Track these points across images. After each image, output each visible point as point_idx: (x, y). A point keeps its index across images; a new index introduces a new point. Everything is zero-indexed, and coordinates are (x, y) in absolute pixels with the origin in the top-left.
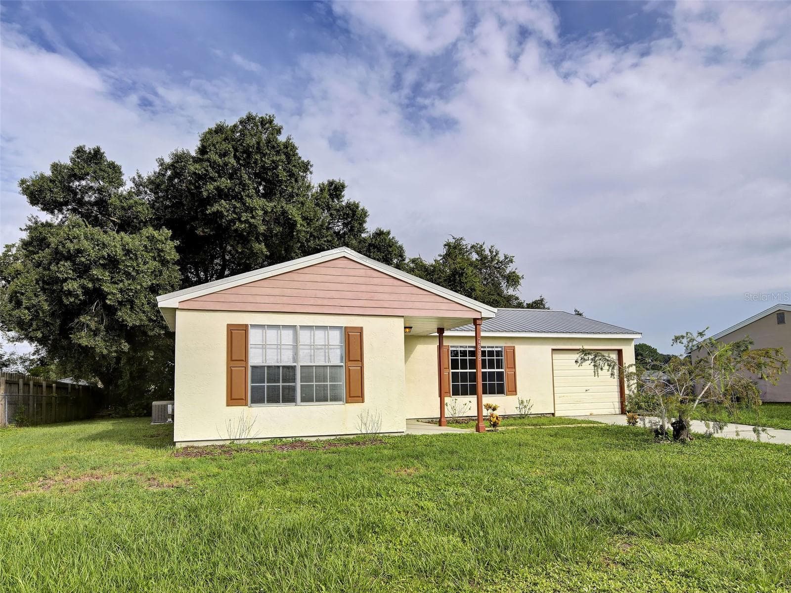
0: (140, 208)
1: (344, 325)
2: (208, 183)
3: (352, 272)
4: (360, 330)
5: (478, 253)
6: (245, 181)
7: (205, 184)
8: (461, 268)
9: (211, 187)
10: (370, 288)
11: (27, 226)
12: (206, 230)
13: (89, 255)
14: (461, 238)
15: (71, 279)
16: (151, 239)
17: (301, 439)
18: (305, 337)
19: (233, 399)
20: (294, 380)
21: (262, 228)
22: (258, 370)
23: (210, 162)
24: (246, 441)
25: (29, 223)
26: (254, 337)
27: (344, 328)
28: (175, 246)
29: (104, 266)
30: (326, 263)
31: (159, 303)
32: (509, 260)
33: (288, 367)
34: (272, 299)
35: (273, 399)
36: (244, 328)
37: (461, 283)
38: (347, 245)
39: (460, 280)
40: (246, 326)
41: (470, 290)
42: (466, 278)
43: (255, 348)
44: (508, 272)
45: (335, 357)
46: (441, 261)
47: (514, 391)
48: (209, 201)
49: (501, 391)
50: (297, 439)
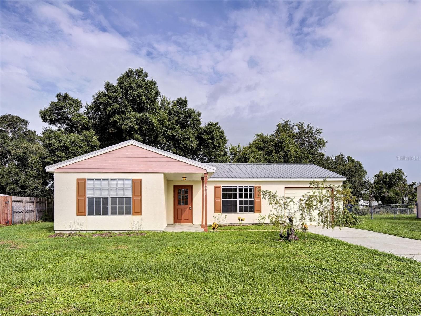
0: (84, 121)
1: (132, 178)
2: (109, 107)
3: (136, 152)
4: (140, 180)
5: (299, 128)
6: (126, 104)
7: (108, 107)
8: (282, 139)
9: (109, 109)
10: (145, 159)
11: (43, 132)
12: (112, 130)
13: (54, 146)
14: (288, 121)
15: (49, 157)
16: (85, 136)
17: (111, 231)
18: (113, 184)
19: (80, 213)
20: (107, 204)
21: (136, 127)
22: (91, 199)
23: (108, 96)
24: (85, 232)
25: (44, 131)
26: (89, 184)
27: (132, 179)
28: (97, 139)
29: (62, 150)
30: (123, 148)
31: (46, 170)
32: (318, 132)
33: (105, 198)
34: (97, 167)
35: (98, 213)
36: (84, 180)
37: (282, 147)
38: (133, 138)
39: (281, 146)
40: (85, 179)
41: (287, 151)
42: (284, 144)
43: (90, 189)
44: (317, 139)
45: (128, 194)
46: (274, 135)
47: (260, 211)
48: (110, 116)
49: (251, 210)
50: (109, 231)
